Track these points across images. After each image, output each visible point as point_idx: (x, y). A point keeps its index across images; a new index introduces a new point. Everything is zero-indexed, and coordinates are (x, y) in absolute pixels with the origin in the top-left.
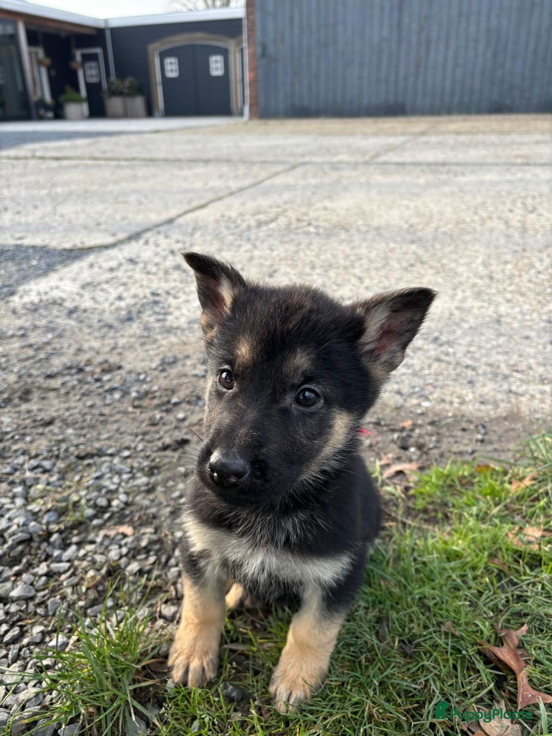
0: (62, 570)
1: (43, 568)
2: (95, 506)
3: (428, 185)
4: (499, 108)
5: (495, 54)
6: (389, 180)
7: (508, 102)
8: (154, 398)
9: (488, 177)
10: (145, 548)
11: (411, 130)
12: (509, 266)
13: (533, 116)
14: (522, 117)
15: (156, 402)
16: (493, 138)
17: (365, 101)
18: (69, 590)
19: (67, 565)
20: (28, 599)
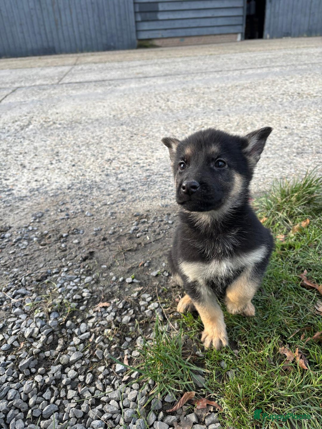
0: (87, 337)
1: (76, 340)
2: (75, 301)
3: (105, 94)
4: (108, 48)
5: (99, 16)
6: (79, 93)
7: (112, 44)
8: (50, 237)
9: (133, 86)
10: (123, 308)
11: (66, 62)
12: (178, 129)
13: (127, 51)
14: (121, 52)
15: (53, 239)
16: (116, 65)
17: (29, 46)
18: (102, 344)
19: (88, 333)
20: (82, 358)
